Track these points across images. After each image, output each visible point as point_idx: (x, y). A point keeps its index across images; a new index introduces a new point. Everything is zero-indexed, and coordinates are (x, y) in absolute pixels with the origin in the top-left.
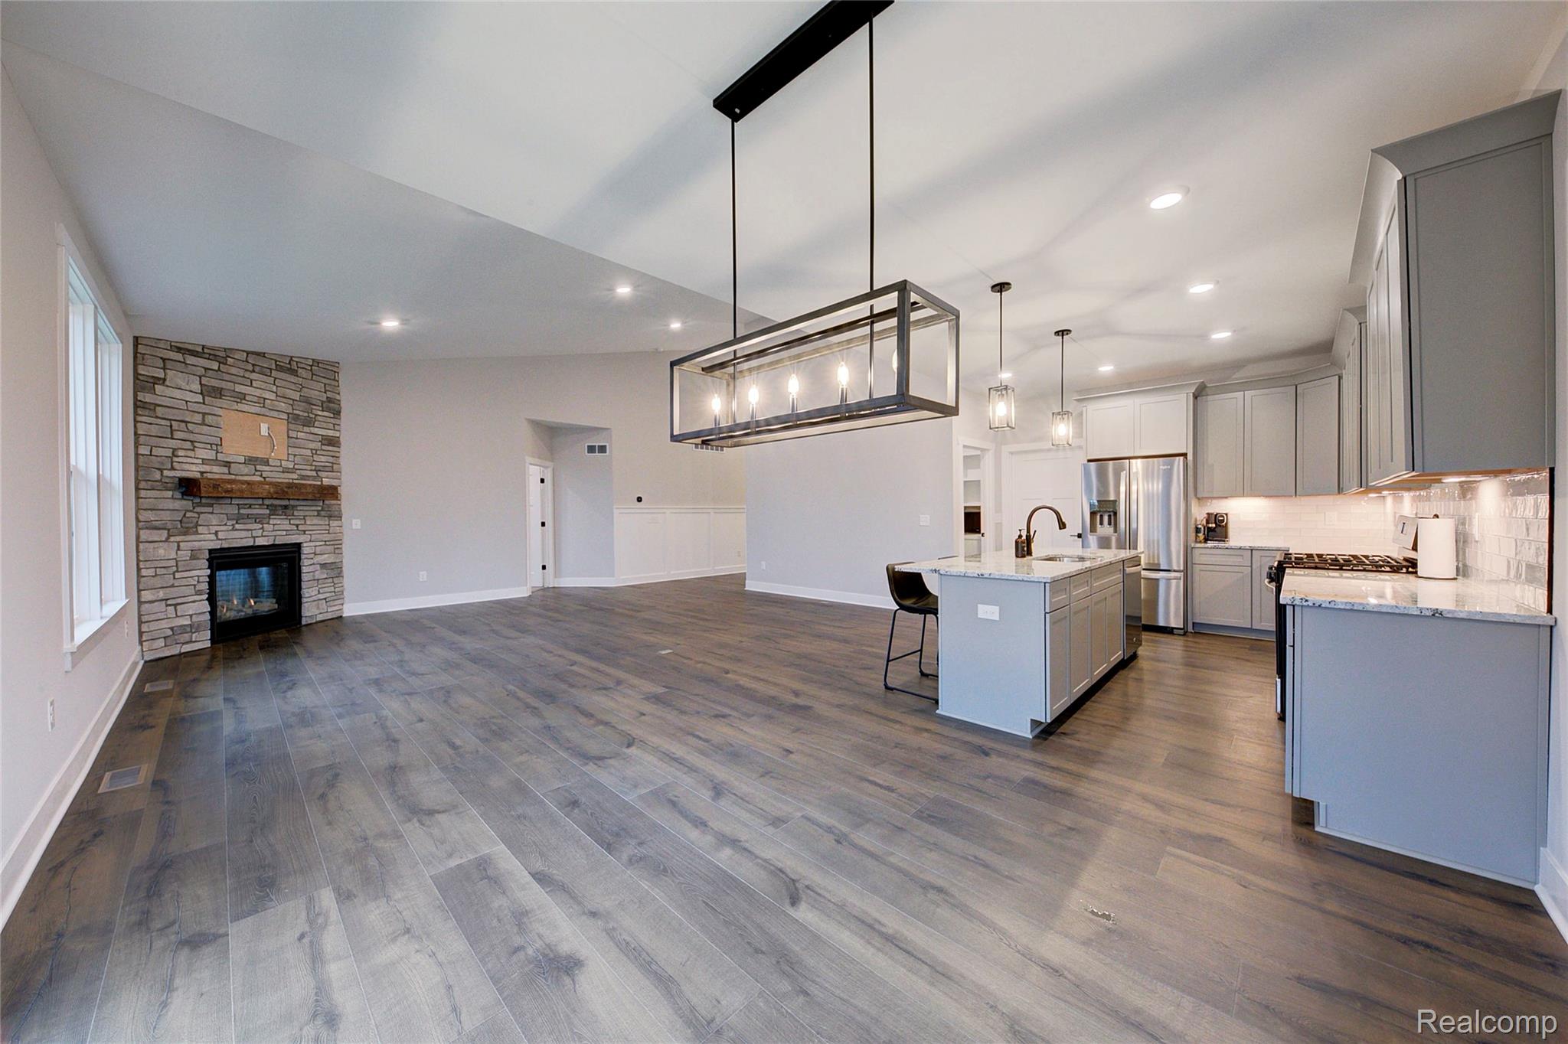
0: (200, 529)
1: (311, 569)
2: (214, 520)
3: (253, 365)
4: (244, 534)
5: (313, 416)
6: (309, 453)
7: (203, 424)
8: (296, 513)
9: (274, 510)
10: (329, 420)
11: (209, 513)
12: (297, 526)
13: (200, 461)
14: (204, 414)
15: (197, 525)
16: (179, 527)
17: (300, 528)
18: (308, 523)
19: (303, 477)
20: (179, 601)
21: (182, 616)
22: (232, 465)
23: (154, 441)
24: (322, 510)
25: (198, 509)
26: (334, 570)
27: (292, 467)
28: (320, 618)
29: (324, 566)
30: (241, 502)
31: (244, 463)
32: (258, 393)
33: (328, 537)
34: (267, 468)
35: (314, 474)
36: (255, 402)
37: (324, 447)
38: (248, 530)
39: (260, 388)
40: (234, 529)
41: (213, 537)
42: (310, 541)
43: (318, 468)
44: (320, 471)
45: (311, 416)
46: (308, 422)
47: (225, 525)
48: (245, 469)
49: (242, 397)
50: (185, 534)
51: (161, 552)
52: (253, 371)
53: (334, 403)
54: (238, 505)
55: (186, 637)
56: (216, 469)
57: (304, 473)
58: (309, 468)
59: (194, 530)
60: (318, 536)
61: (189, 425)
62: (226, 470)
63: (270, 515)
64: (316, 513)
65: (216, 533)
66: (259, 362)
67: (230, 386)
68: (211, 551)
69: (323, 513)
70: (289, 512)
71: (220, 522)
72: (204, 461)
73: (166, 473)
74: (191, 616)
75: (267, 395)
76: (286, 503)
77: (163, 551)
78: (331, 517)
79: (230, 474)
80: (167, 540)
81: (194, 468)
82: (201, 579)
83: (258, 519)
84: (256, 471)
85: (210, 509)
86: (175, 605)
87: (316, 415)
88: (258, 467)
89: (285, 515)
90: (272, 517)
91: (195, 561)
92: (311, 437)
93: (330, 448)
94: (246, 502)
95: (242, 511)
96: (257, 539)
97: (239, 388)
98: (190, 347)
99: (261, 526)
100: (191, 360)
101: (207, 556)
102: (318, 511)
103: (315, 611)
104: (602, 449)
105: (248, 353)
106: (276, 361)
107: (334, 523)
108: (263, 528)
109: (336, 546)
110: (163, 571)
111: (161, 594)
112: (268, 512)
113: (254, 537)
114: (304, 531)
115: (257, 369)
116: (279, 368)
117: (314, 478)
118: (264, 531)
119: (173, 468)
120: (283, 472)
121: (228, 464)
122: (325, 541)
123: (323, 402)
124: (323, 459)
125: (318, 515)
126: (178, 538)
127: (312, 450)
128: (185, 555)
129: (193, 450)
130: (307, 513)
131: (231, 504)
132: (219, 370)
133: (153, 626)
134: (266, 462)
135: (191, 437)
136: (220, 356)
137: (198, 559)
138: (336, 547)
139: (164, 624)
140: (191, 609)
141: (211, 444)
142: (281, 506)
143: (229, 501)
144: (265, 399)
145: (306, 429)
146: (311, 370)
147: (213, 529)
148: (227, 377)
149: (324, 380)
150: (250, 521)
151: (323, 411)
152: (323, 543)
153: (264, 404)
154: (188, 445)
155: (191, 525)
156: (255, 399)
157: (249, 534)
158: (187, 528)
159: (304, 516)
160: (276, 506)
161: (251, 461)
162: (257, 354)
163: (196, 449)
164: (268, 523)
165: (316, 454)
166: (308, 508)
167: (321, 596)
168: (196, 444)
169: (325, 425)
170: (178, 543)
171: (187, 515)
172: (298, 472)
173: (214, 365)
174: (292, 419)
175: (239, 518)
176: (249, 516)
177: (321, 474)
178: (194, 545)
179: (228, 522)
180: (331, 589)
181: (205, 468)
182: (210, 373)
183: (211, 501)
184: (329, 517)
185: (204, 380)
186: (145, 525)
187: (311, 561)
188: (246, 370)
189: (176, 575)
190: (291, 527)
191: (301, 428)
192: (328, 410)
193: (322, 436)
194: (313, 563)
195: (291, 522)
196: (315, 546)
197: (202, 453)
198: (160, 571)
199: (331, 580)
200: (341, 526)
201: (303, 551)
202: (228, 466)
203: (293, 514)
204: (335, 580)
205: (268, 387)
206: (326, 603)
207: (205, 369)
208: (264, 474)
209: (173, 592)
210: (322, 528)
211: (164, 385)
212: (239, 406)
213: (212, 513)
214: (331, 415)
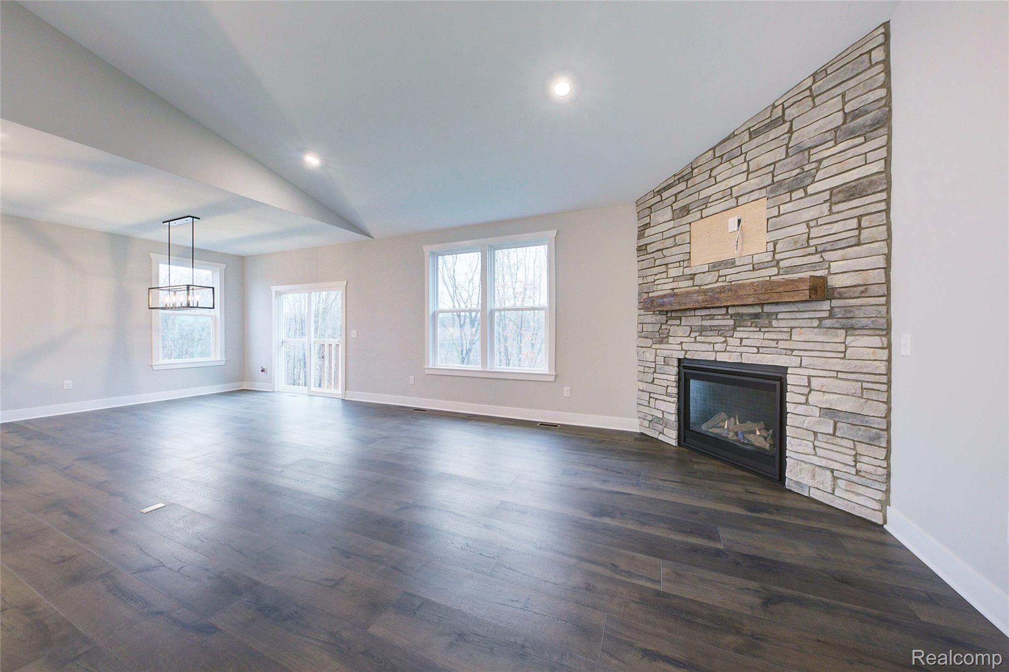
0: (671, 339)
1: (801, 409)
2: (681, 331)
4: (706, 347)
5: (814, 165)
6: (803, 228)
7: (675, 245)
8: (775, 323)
9: (739, 320)
11: (678, 325)
12: (777, 340)
13: (671, 280)
14: (676, 236)
15: (668, 336)
16: (658, 337)
17: (782, 344)
18: (794, 338)
19: (790, 270)
20: (658, 396)
21: (657, 409)
22: (696, 276)
23: (644, 273)
24: (829, 317)
25: (670, 322)
26: (861, 428)
27: (769, 259)
29: (829, 412)
30: (704, 312)
31: (708, 271)
32: (724, 185)
33: (839, 365)
36: (721, 199)
37: (835, 208)
38: (709, 343)
39: (728, 177)
40: (696, 342)
41: (680, 347)
42: (801, 366)
43: (820, 249)
44: (824, 251)
45: (807, 168)
47: (689, 336)
48: (711, 277)
49: (708, 200)
50: (661, 342)
53: (867, 112)
54: (701, 316)
55: (662, 428)
56: (682, 283)
57: (789, 263)
58: (801, 250)
59: (667, 339)
60: (818, 361)
61: (665, 251)
62: (690, 283)
63: (735, 326)
64: (816, 323)
65: (682, 344)
66: (726, 148)
67: (696, 196)
68: (679, 360)
69: (828, 323)
70: (761, 322)
71: (684, 334)
72: (675, 279)
73: (651, 295)
74: (663, 412)
75: (732, 182)
76: (758, 310)
77: (649, 356)
78: (853, 328)
79: (693, 286)
80: (650, 347)
81: (667, 286)
82: (669, 383)
83: (719, 331)
84: (719, 276)
85: (678, 322)
86: (656, 399)
87: (821, 161)
88: (722, 272)
89: (756, 327)
90: (738, 329)
91: (666, 367)
92: (806, 202)
93: (858, 202)
94: (709, 312)
95: (705, 323)
96: (718, 353)
97: (703, 194)
98: (665, 185)
99: (724, 339)
100: (665, 195)
101: (674, 363)
102: (820, 319)
103: (806, 480)
105: (714, 149)
106: (749, 129)
108: (726, 341)
109: (876, 384)
112: (731, 322)
114: (792, 350)
115: (725, 157)
116: (753, 134)
117: (813, 266)
118: (727, 345)
119: (655, 290)
120: (754, 269)
121: (692, 277)
122: (838, 372)
123: (840, 128)
124: (835, 228)
125: (822, 325)
126: (657, 346)
127: (807, 223)
128: (660, 360)
129: (667, 272)
130: (796, 323)
131: (695, 316)
132: (687, 188)
133: (643, 407)
134: (731, 263)
135: (666, 260)
136: (685, 175)
137: (669, 365)
138: (865, 385)
140: (662, 406)
141: (679, 262)
142: (748, 314)
143: (692, 313)
144: (731, 188)
145: (800, 193)
146: (812, 93)
147: (679, 340)
148: (691, 191)
149: (839, 90)
150: (712, 333)
151: (836, 144)
152: (835, 374)
153: (731, 194)
154: (663, 268)
155: (664, 336)
156: (719, 195)
157: (710, 347)
158: (664, 338)
159: (792, 328)
160: (742, 315)
161: (715, 267)
162: (728, 138)
163: (669, 270)
164: (732, 336)
165: (817, 226)
166: (798, 315)
167: (815, 460)
168: (670, 266)
170: (656, 349)
171: (662, 328)
172: (782, 264)
173: (682, 186)
174: (772, 191)
175: (702, 330)
176: (711, 328)
177: (827, 255)
178: (666, 353)
179: (693, 335)
180: (850, 460)
181: (674, 285)
182: (680, 196)
183: (679, 314)
184: (850, 329)
185: (675, 206)
186: (642, 335)
187: (802, 399)
188: (711, 170)
189: (656, 375)
190: (766, 343)
191: (786, 197)
192: (852, 134)
193: (831, 189)
194: (807, 403)
195: (767, 336)
196: (809, 377)
197: (673, 272)
198: (647, 370)
199: (850, 444)
200: (889, 347)
201: (790, 379)
202: (693, 279)
203: (771, 326)
204: (861, 448)
205: (735, 171)
206: (835, 478)
207: (676, 195)
208: (728, 278)
209: (652, 388)
210: (828, 347)
211: (650, 227)
212: (706, 213)
213: (680, 325)
214: (862, 139)
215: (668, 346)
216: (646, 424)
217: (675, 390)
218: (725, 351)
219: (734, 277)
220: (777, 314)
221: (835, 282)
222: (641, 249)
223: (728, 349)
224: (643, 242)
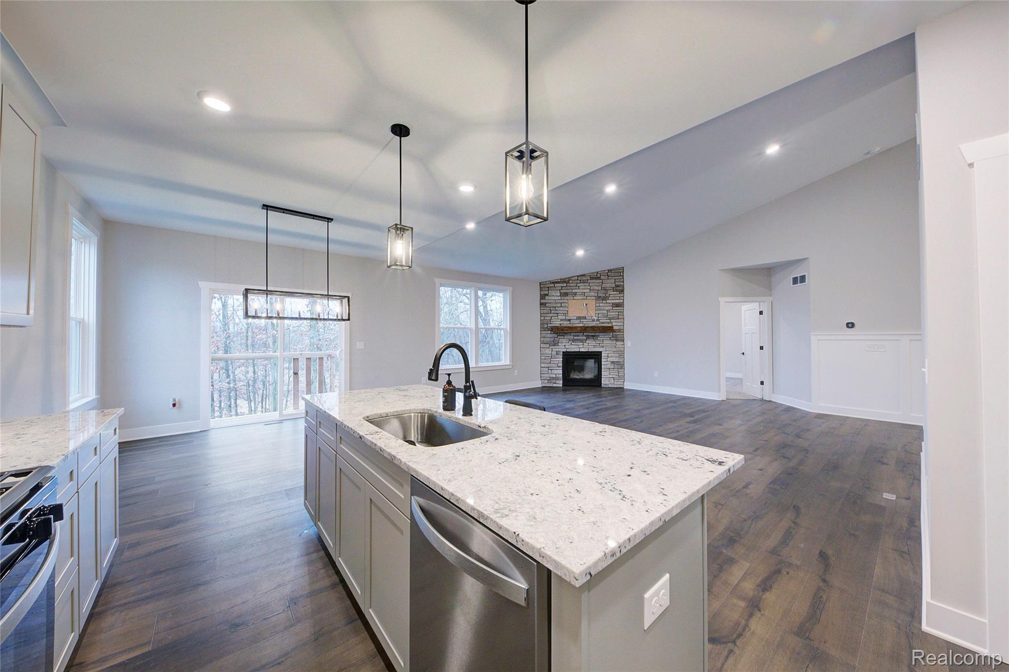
0: (559, 344)
1: (606, 363)
2: (564, 341)
3: (581, 280)
4: (575, 347)
5: (608, 295)
6: (606, 312)
7: (561, 307)
8: (599, 338)
9: (588, 337)
10: (617, 295)
14: (561, 303)
15: (558, 342)
16: (553, 343)
18: (604, 343)
19: (602, 323)
20: (552, 368)
21: (553, 373)
22: (572, 320)
23: (545, 315)
24: (613, 337)
25: (559, 337)
26: (619, 365)
27: (597, 319)
28: (610, 386)
29: (613, 362)
30: (575, 334)
31: (576, 319)
32: (582, 291)
33: (615, 350)
34: (586, 320)
35: (609, 321)
37: (614, 308)
38: (577, 345)
39: (583, 288)
40: (571, 344)
41: (564, 347)
42: (605, 351)
43: (610, 318)
46: (605, 298)
48: (578, 321)
49: (575, 294)
50: (554, 346)
51: (547, 351)
52: (580, 283)
53: (620, 287)
54: (573, 335)
55: (554, 381)
56: (565, 322)
57: (602, 321)
58: (606, 318)
60: (610, 349)
61: (556, 308)
62: (569, 322)
63: (586, 339)
64: (609, 339)
65: (565, 346)
66: (582, 279)
67: (571, 291)
68: (563, 352)
69: (612, 338)
70: (594, 338)
71: (567, 342)
72: (561, 320)
73: (549, 325)
74: (556, 374)
75: (586, 291)
76: (594, 334)
77: (548, 351)
79: (570, 324)
80: (549, 348)
81: (557, 323)
82: (558, 362)
83: (581, 341)
84: (581, 322)
85: (563, 337)
86: (552, 370)
87: (610, 294)
88: (582, 320)
91: (557, 356)
92: (607, 305)
93: (617, 308)
94: (577, 334)
95: (575, 338)
97: (574, 291)
98: (556, 281)
99: (583, 344)
100: (557, 285)
101: (562, 354)
102: (610, 338)
103: (607, 382)
104: (803, 279)
105: (578, 276)
106: (590, 276)
107: (619, 343)
109: (621, 354)
110: (547, 358)
111: (546, 365)
112: (585, 338)
113: (580, 348)
114: (603, 346)
115: (582, 281)
116: (592, 278)
117: (608, 323)
119: (551, 324)
120: (593, 321)
121: (569, 320)
123: (613, 288)
124: (613, 313)
125: (610, 339)
126: (552, 347)
127: (607, 310)
128: (554, 353)
129: (557, 316)
130: (604, 338)
131: (571, 335)
132: (567, 286)
133: (544, 375)
134: (585, 318)
135: (557, 312)
136: (566, 281)
139: (547, 375)
140: (556, 372)
141: (564, 314)
142: (591, 335)
145: (604, 302)
146: (608, 275)
147: (564, 344)
148: (569, 288)
149: (614, 278)
150: (577, 342)
151: (613, 291)
152: (614, 352)
153: (584, 295)
156: (581, 294)
157: (577, 347)
158: (555, 344)
159: (603, 340)
160: (589, 335)
161: (579, 318)
162: (583, 275)
164: (586, 343)
165: (609, 312)
166: (604, 336)
167: (610, 376)
168: (559, 314)
169: (614, 298)
171: (555, 339)
172: (600, 321)
173: (565, 285)
174: (597, 298)
175: (574, 340)
176: (577, 340)
177: (612, 321)
178: (558, 350)
179: (570, 342)
180: (617, 374)
181: (561, 322)
182: (563, 288)
183: (564, 334)
184: (617, 340)
185: (561, 291)
186: (542, 342)
187: (606, 360)
188: (577, 283)
189: (552, 360)
190: (596, 344)
191: (601, 301)
192: (617, 291)
193: (612, 303)
194: (607, 361)
195: (597, 342)
196: (608, 353)
197: (560, 317)
198: (546, 358)
199: (617, 370)
200: (624, 345)
201: (603, 355)
202: (570, 321)
203: (597, 339)
204: (619, 370)
205: (586, 287)
206: (614, 379)
207: (562, 287)
208: (584, 323)
209: (549, 365)
210: (613, 345)
211: (548, 296)
212: (574, 298)
213: (564, 338)
214: (618, 293)
215: (559, 347)
216: (546, 381)
217: (561, 365)
218: (583, 347)
219: (586, 323)
220: (599, 335)
221: (615, 328)
222: (541, 304)
223: (584, 347)
224: (543, 301)
